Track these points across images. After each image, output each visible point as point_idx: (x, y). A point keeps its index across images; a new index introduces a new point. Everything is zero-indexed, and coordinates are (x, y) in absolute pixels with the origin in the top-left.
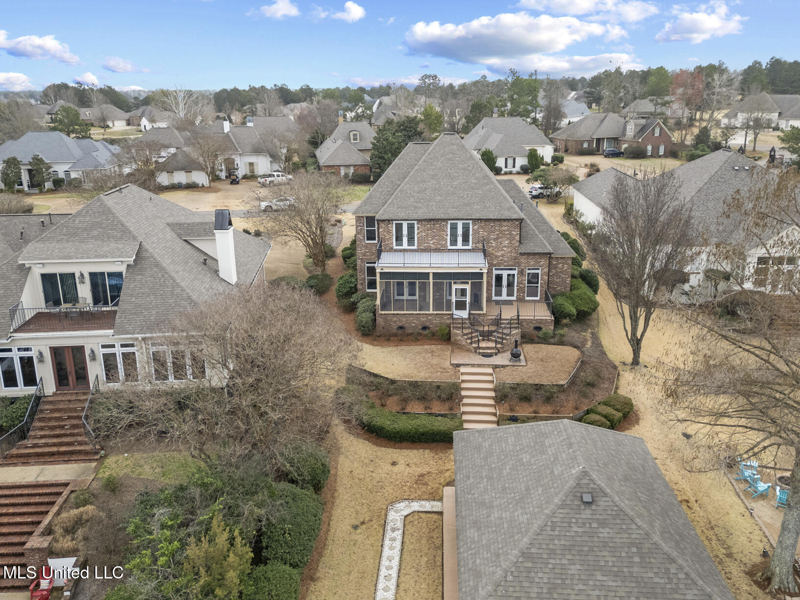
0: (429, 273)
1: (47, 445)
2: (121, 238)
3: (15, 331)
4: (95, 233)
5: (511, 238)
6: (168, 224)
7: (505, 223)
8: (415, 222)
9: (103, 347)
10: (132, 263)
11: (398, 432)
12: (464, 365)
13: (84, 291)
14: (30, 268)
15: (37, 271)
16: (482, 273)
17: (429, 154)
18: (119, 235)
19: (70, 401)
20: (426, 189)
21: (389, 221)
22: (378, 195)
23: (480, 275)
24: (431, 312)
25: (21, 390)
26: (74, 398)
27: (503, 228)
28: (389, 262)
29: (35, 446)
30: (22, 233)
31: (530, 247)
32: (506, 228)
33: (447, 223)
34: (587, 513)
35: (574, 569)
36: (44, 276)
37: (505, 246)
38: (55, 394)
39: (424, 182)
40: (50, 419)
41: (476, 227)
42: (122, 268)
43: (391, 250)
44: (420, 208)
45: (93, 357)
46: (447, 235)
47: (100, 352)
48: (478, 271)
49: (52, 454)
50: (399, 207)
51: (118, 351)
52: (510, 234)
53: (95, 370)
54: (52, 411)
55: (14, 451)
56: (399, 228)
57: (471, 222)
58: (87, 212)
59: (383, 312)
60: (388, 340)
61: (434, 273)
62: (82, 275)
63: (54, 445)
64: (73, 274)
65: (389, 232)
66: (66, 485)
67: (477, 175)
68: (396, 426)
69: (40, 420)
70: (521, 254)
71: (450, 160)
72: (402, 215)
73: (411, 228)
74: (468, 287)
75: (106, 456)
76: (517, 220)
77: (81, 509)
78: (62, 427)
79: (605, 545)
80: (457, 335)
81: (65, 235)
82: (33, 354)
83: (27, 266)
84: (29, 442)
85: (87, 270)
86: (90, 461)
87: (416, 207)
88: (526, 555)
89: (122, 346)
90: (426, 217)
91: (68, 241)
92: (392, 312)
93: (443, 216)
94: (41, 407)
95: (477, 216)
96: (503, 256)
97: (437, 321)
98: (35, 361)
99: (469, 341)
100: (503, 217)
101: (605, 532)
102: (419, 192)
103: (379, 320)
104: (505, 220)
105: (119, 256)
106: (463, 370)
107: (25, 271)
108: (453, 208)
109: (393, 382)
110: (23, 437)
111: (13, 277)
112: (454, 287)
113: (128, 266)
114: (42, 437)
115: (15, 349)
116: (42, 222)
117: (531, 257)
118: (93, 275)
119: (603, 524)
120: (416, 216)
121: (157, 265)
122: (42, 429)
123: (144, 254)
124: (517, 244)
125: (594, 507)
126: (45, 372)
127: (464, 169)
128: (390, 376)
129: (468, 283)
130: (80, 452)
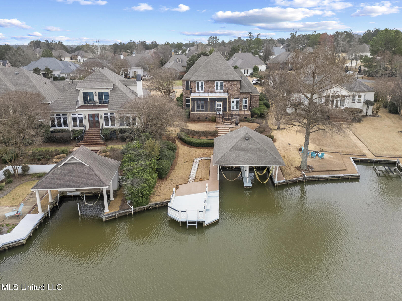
0: (208, 98)
1: (89, 142)
2: (107, 82)
3: (78, 108)
4: (99, 80)
5: (237, 88)
6: (119, 80)
7: (235, 82)
8: (204, 82)
9: (105, 114)
10: (111, 89)
11: (197, 143)
12: (220, 127)
13: (96, 98)
14: (79, 90)
15: (82, 92)
16: (227, 98)
17: (209, 59)
18: (106, 81)
19: (94, 131)
20: (207, 71)
21: (194, 81)
22: (190, 73)
23: (226, 99)
24: (209, 112)
25: (78, 128)
26: (95, 130)
27: (234, 84)
28: (194, 95)
29: (86, 142)
30: (63, 87)
31: (244, 91)
32: (235, 84)
33: (215, 82)
34: (247, 142)
35: (242, 153)
36: (83, 93)
37: (235, 90)
38: (89, 129)
39: (207, 68)
40: (89, 136)
41: (225, 83)
42: (108, 91)
43: (195, 92)
44: (205, 77)
45: (101, 117)
46: (215, 86)
47: (104, 116)
48: (225, 97)
49: (92, 144)
50: (198, 77)
51: (109, 116)
52: (237, 86)
53: (102, 122)
54: (89, 134)
55: (79, 143)
56: (198, 84)
57: (223, 82)
58: (95, 74)
59: (192, 113)
60: (194, 122)
61: (210, 98)
62: (96, 93)
63: (92, 142)
64: (93, 93)
65: (194, 85)
66: (98, 150)
67: (226, 66)
68: (197, 141)
69: (86, 136)
70: (241, 93)
71: (216, 61)
72: (199, 79)
73: (202, 84)
74: (222, 103)
75: (108, 145)
76: (239, 81)
77: (106, 153)
78: (93, 138)
79: (250, 148)
80: (218, 119)
81: (89, 81)
82: (83, 116)
83: (78, 90)
84: (84, 141)
85: (97, 91)
86: (103, 146)
87: (204, 76)
88: (230, 151)
89: (111, 114)
90: (207, 80)
91: (90, 83)
92: (196, 112)
93: (213, 80)
94: (85, 132)
95: (225, 79)
96: (234, 94)
97: (211, 115)
98: (83, 118)
99: (222, 121)
100: (234, 80)
101: (251, 146)
102: (205, 71)
103: (191, 115)
104: (235, 81)
105: (108, 87)
106: (219, 128)
107: (78, 91)
108: (217, 77)
109: (195, 131)
110: (82, 139)
111: (75, 93)
112: (217, 103)
113: (110, 90)
114: (87, 140)
115: (77, 114)
116: (70, 83)
117: (244, 94)
118: (99, 93)
119: (250, 144)
120: (204, 80)
121: (120, 90)
122: (87, 138)
123: (115, 87)
124: (239, 89)
125: (248, 141)
126: (86, 122)
127: (221, 64)
128: (195, 130)
129: (222, 102)
130: (100, 144)
